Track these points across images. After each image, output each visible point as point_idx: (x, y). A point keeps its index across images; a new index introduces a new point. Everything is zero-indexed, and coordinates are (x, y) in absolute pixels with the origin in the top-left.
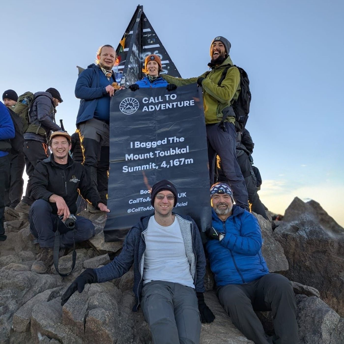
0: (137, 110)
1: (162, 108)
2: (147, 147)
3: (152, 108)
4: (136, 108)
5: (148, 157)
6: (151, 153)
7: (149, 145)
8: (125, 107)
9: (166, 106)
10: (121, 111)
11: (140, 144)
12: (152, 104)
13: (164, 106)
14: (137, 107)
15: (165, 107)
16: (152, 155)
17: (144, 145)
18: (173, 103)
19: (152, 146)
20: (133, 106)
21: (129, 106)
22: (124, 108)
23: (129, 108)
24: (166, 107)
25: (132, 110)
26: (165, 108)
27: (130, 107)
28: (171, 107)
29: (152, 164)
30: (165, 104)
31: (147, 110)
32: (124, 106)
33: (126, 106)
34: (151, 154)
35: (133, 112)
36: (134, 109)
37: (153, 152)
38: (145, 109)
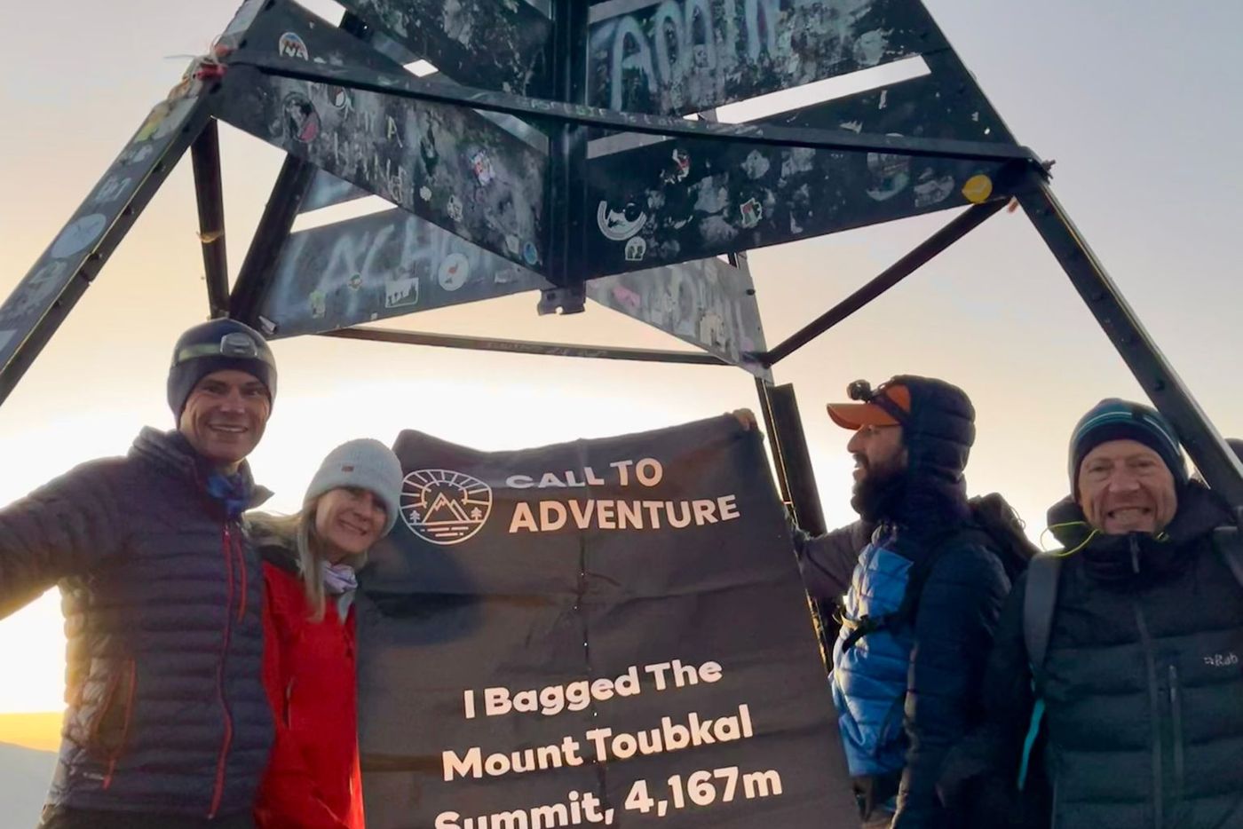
0: (483, 522)
1: (603, 524)
2: (545, 712)
3: (553, 516)
4: (476, 513)
5: (557, 763)
6: (568, 740)
7: (552, 700)
8: (424, 504)
9: (614, 509)
10: (409, 525)
11: (511, 698)
12: (552, 493)
13: (607, 509)
14: (483, 509)
15: (611, 514)
16: (576, 754)
17: (527, 701)
18: (646, 504)
19: (567, 702)
20: (465, 501)
21: (441, 501)
22: (422, 512)
23: (444, 514)
24: (615, 519)
25: (461, 521)
26: (612, 525)
27: (450, 506)
28: (638, 524)
29: (580, 800)
30: (610, 503)
31: (534, 528)
32: (419, 500)
33: (431, 498)
34: (570, 746)
35: (466, 533)
36: (468, 521)
37: (579, 737)
38: (522, 518)
